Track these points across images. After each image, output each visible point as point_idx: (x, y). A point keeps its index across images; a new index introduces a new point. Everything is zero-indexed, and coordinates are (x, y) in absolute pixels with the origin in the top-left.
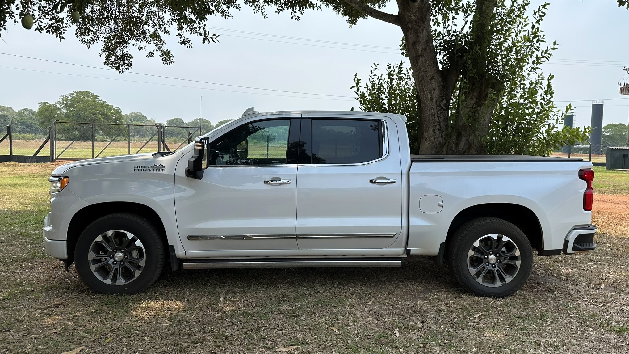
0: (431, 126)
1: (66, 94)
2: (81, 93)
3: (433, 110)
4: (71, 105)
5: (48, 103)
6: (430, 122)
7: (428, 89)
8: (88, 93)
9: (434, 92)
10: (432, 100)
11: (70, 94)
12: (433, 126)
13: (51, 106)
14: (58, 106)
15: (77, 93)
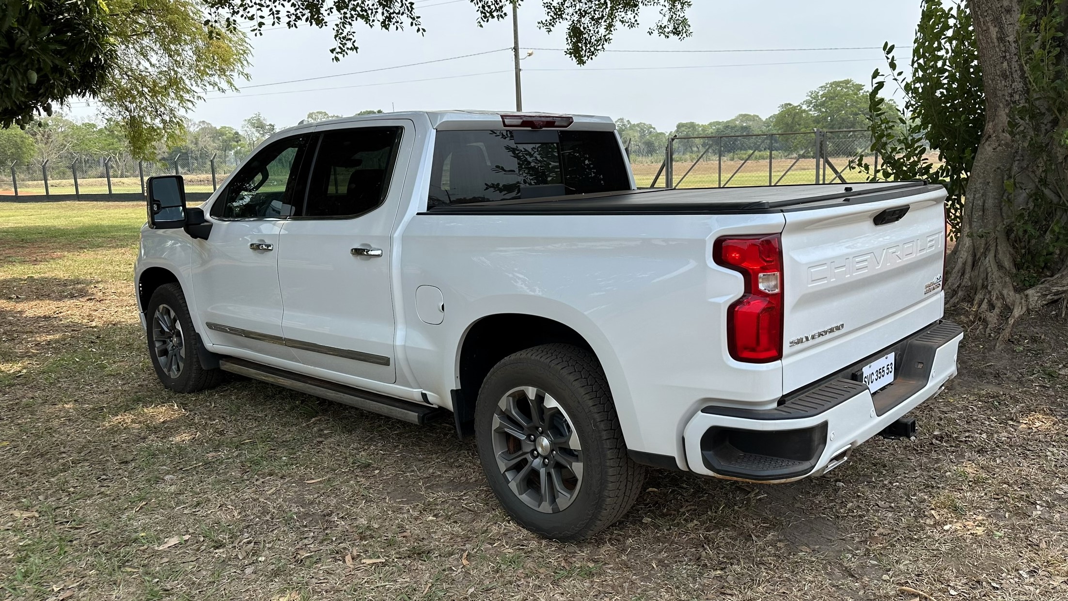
0: (1001, 105)
1: (815, 88)
2: (837, 84)
3: (1005, 64)
4: (823, 104)
5: (790, 105)
6: (1000, 94)
7: (990, 12)
8: (847, 82)
9: (1008, 16)
10: (1001, 39)
11: (822, 87)
12: (1008, 105)
13: (795, 108)
14: (804, 107)
15: (831, 84)
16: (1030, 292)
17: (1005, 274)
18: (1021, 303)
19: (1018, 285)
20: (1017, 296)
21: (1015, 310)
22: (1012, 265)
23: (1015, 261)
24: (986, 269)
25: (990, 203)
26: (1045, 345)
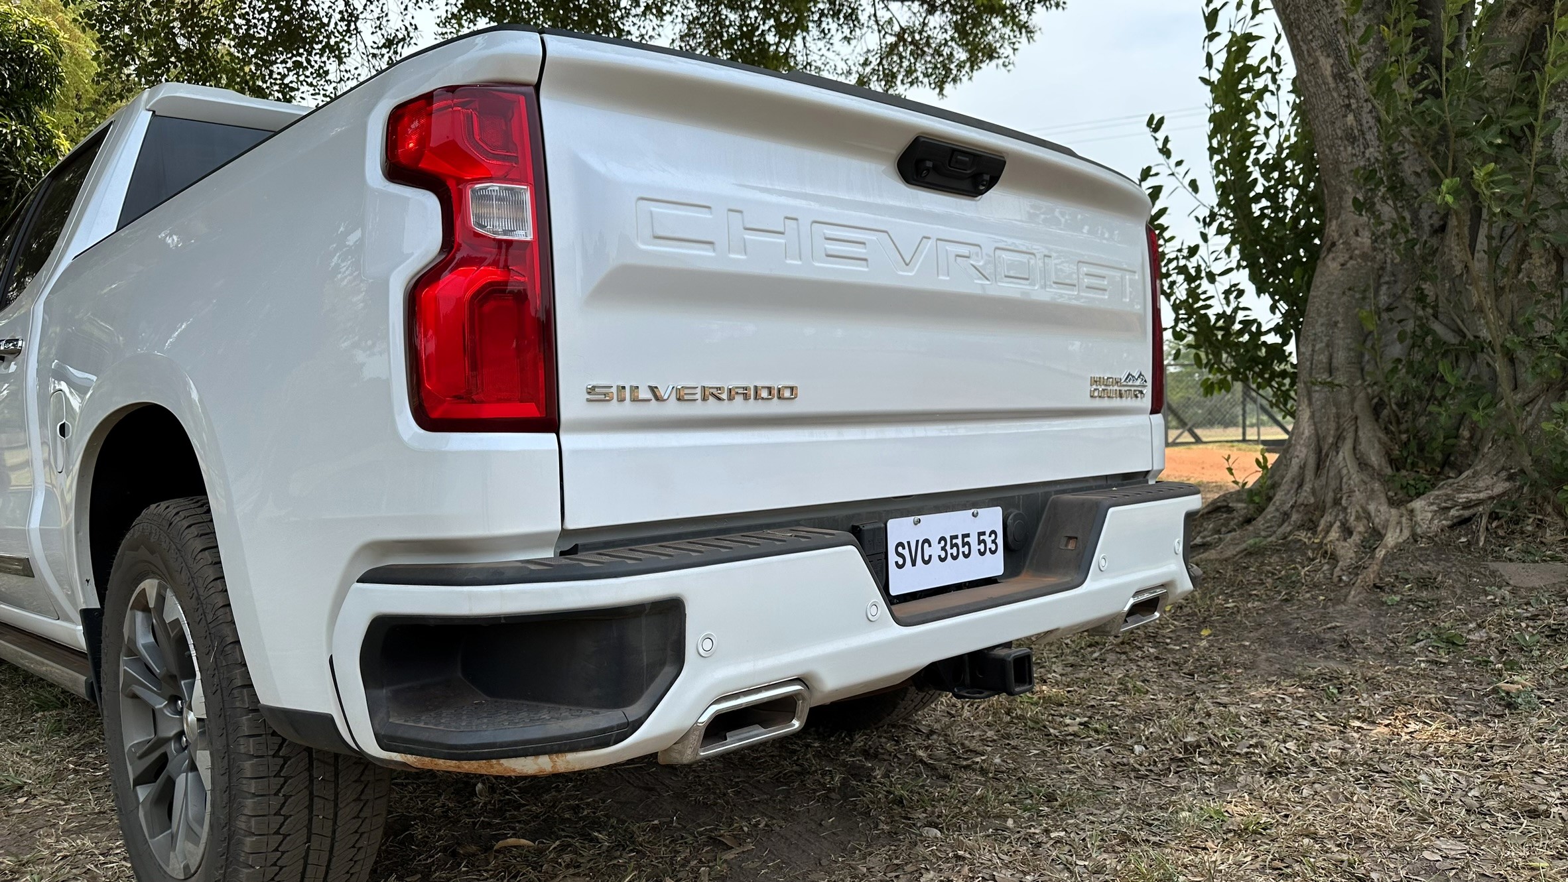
16: (1418, 504)
17: (1372, 477)
18: (1399, 523)
19: (1396, 494)
20: (1394, 511)
21: (1389, 535)
22: (1384, 462)
23: (1389, 456)
24: (1339, 471)
25: (1340, 357)
26: (1443, 593)
